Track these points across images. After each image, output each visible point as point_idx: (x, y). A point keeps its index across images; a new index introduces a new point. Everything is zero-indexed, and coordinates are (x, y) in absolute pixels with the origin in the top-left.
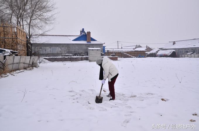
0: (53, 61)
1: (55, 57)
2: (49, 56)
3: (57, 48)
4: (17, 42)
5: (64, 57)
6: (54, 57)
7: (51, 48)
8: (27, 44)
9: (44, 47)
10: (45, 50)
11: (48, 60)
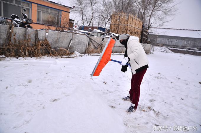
0: (176, 53)
1: (179, 49)
2: (173, 47)
3: (183, 41)
4: (127, 28)
5: (187, 50)
6: (177, 49)
7: (177, 41)
8: (142, 32)
9: (171, 39)
10: (172, 42)
11: (172, 51)
